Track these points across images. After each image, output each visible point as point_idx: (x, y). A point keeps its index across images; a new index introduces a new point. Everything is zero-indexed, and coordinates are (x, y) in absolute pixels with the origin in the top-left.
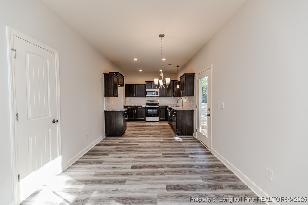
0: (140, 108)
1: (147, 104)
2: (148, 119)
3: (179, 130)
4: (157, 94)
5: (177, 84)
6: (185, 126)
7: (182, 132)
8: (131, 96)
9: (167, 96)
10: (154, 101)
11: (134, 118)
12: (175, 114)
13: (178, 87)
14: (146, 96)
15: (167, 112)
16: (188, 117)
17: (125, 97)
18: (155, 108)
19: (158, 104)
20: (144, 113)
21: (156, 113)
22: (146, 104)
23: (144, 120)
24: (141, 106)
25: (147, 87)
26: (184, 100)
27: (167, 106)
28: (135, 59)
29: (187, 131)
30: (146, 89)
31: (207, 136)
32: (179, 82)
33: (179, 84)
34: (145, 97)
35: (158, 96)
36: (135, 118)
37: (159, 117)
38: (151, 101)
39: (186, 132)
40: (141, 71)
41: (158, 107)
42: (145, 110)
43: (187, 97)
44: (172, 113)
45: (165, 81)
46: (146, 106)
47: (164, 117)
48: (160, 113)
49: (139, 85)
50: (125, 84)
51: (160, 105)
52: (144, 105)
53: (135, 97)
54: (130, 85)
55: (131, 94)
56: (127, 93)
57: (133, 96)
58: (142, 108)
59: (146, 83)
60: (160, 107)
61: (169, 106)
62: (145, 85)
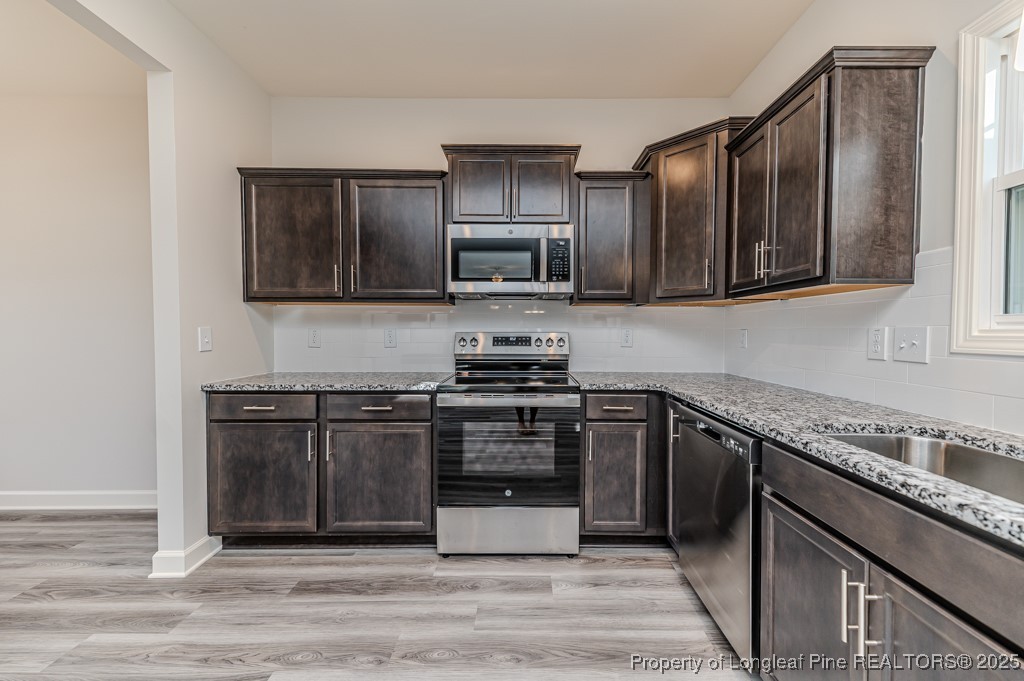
2: (456, 525)
4: (559, 273)
8: (303, 287)
9: (650, 299)
11: (309, 524)
17: (249, 298)
23: (428, 539)
24: (388, 395)
35: (568, 287)
36: (320, 520)
37: (576, 511)
41: (572, 400)
46: (440, 390)
47: (632, 509)
48: (589, 471)
49: (381, 182)
50: (249, 176)
51: (585, 386)
52: (422, 387)
53: (347, 297)
54: (291, 181)
55: (305, 271)
56: (267, 258)
57: (320, 291)
58: (404, 414)
59: (445, 167)
60: (584, 401)
61: (706, 401)
62: (438, 183)
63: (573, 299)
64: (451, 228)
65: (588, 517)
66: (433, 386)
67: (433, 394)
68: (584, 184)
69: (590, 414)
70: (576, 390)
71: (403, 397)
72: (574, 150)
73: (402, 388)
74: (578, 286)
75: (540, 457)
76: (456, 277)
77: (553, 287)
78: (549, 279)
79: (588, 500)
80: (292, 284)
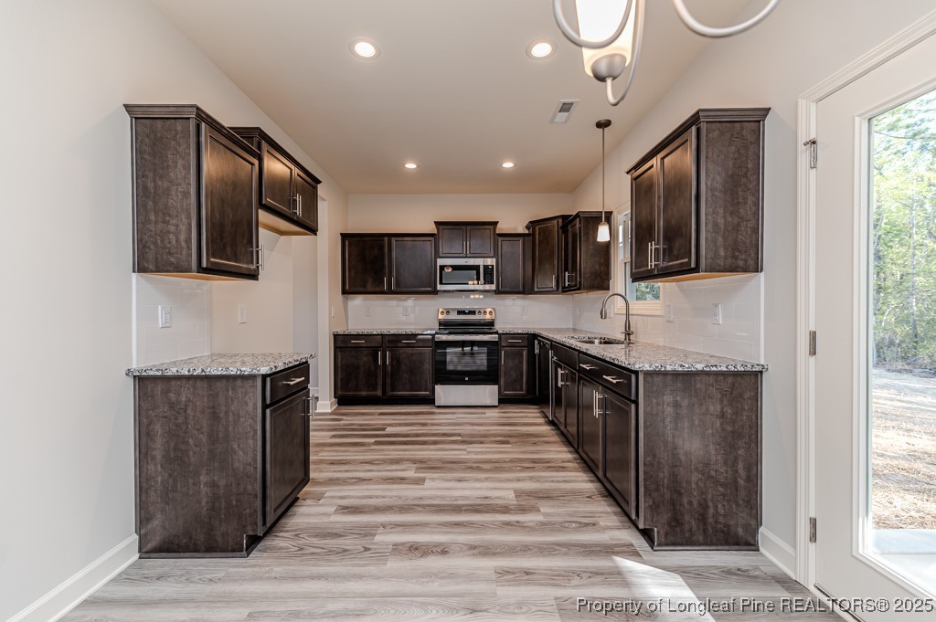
0: (409, 346)
1: (446, 325)
2: (444, 393)
3: (654, 508)
4: (488, 280)
6: (695, 477)
7: (676, 520)
8: (370, 288)
9: (531, 292)
10: (473, 312)
13: (603, 234)
14: (439, 287)
15: (536, 362)
17: (344, 292)
18: (481, 344)
19: (491, 324)
20: (428, 367)
21: (485, 369)
22: (437, 327)
23: (430, 401)
24: (413, 336)
25: (443, 249)
27: (534, 336)
29: (711, 511)
30: (437, 255)
34: (435, 292)
35: (493, 287)
36: (384, 391)
37: (497, 386)
38: (461, 312)
39: (702, 518)
40: (411, 166)
41: (494, 338)
42: (434, 352)
46: (437, 333)
47: (522, 386)
48: (502, 369)
49: (406, 239)
50: (344, 236)
51: (500, 332)
52: (429, 332)
53: (390, 292)
54: (365, 239)
55: (370, 280)
56: (353, 275)
57: (377, 289)
58: (420, 344)
59: (436, 232)
60: (500, 338)
61: (551, 336)
62: (432, 239)
63: (498, 292)
64: (438, 260)
65: (502, 390)
66: (433, 332)
67: (433, 335)
68: (500, 239)
69: (503, 344)
70: (497, 333)
71: (420, 337)
72: (496, 223)
73: (420, 333)
74: (498, 286)
75: (481, 361)
76: (441, 283)
77: (487, 287)
78: (485, 283)
79: (502, 382)
80: (364, 286)
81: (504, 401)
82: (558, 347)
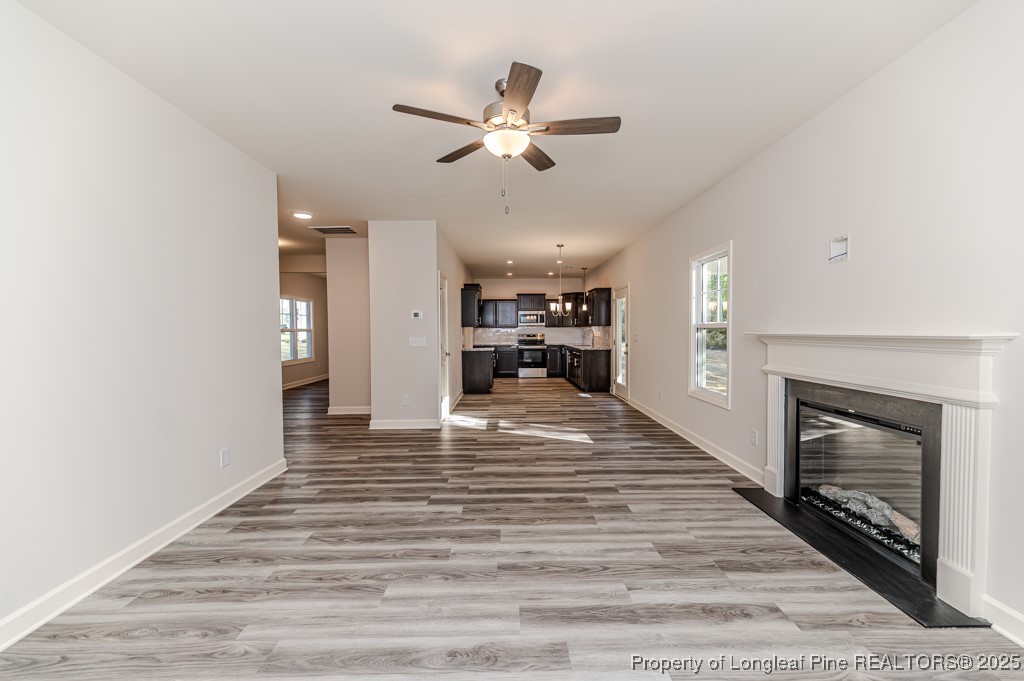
1: (520, 342)
2: (523, 372)
3: (585, 383)
5: (582, 303)
6: (596, 376)
7: (591, 386)
9: (562, 325)
10: (534, 336)
12: (579, 356)
13: (585, 308)
14: (520, 324)
15: (563, 357)
16: (602, 360)
18: (539, 350)
19: (544, 341)
20: (515, 361)
21: (540, 360)
22: (518, 342)
23: (516, 375)
25: (521, 307)
26: (596, 331)
27: (563, 346)
28: (510, 262)
29: (599, 384)
30: (518, 310)
31: (624, 384)
32: (587, 297)
33: (587, 303)
34: (516, 326)
37: (546, 369)
38: (529, 336)
39: (598, 388)
43: (601, 328)
44: (573, 356)
45: (564, 307)
46: (518, 345)
47: (557, 370)
48: (548, 362)
49: (503, 301)
51: (548, 345)
59: (517, 298)
60: (547, 348)
62: (516, 302)
69: (549, 350)
72: (545, 295)
74: (546, 324)
75: (539, 358)
78: (541, 323)
79: (548, 367)
81: (549, 375)
82: (571, 350)
